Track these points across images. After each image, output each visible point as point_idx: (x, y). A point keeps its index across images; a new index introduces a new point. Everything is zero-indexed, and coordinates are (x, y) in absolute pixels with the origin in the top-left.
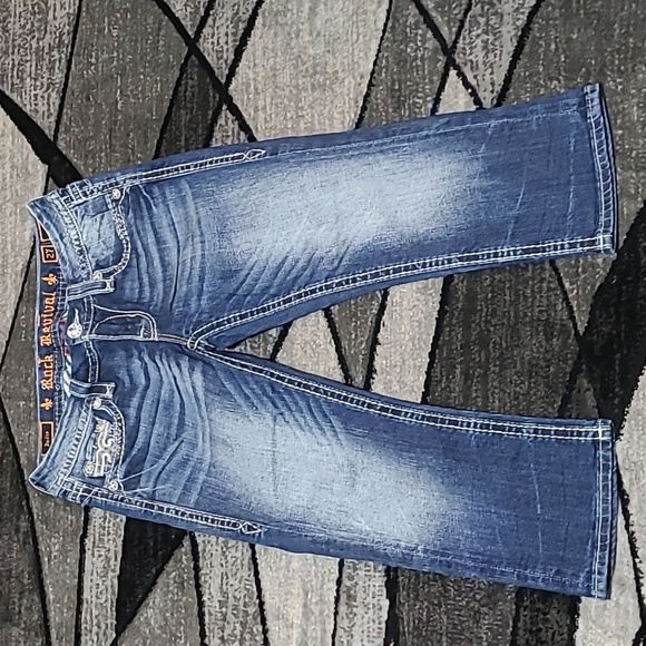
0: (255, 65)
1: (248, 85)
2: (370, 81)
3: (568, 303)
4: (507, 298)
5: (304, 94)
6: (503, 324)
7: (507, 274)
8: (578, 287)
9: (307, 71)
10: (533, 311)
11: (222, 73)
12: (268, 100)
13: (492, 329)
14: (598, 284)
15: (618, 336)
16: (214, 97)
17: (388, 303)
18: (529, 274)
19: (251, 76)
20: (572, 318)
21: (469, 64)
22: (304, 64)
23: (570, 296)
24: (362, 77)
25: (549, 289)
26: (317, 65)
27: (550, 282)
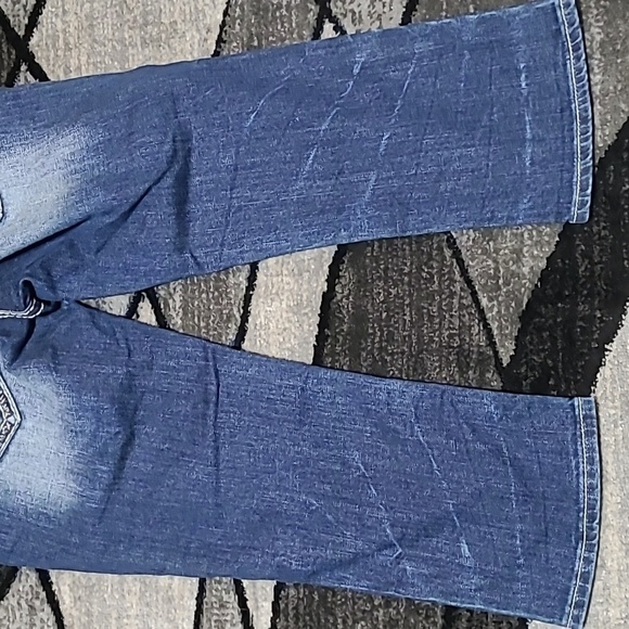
0: (64, 12)
1: (55, 38)
2: (220, 36)
3: (486, 326)
4: (407, 318)
5: (131, 51)
6: (403, 353)
7: (406, 287)
8: (499, 304)
9: (135, 21)
10: (441, 334)
11: (19, 23)
12: (84, 59)
13: (388, 358)
14: (526, 300)
15: (555, 368)
16: (9, 53)
17: (250, 325)
18: (435, 287)
19: (60, 26)
20: (492, 344)
21: (350, 15)
22: (131, 11)
23: (489, 315)
24: (209, 31)
25: (462, 307)
26: (147, 13)
27: (461, 298)
